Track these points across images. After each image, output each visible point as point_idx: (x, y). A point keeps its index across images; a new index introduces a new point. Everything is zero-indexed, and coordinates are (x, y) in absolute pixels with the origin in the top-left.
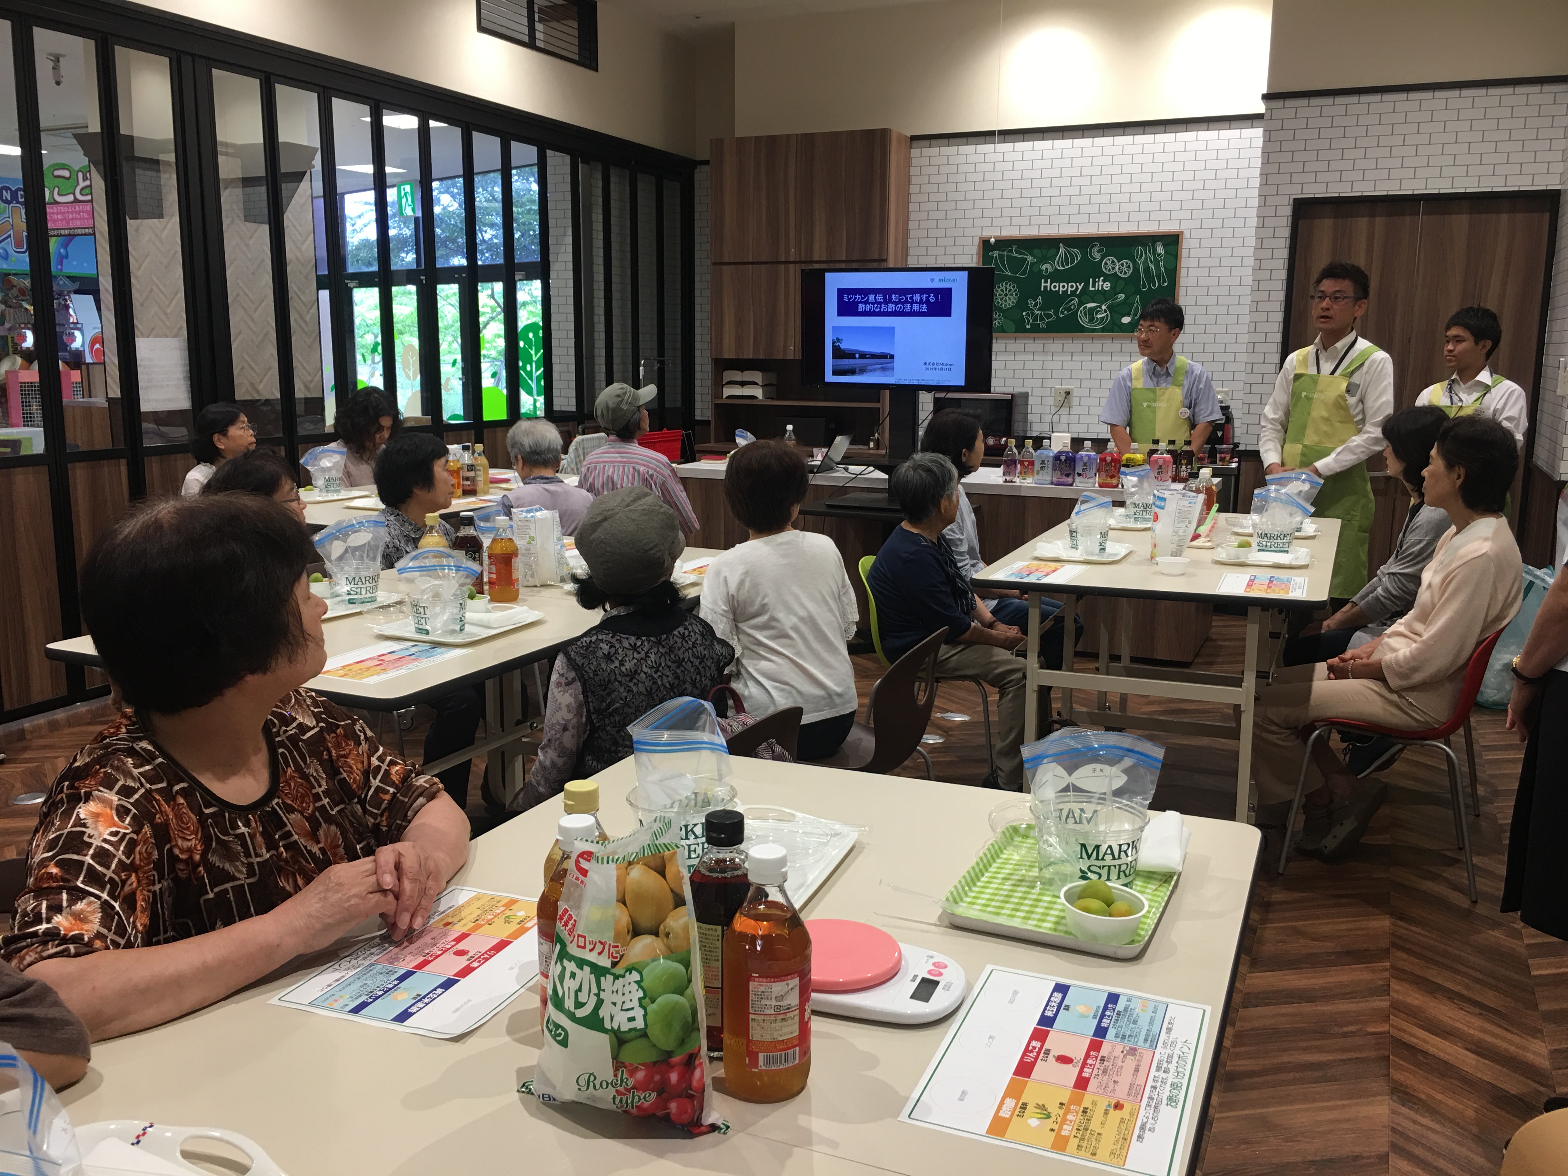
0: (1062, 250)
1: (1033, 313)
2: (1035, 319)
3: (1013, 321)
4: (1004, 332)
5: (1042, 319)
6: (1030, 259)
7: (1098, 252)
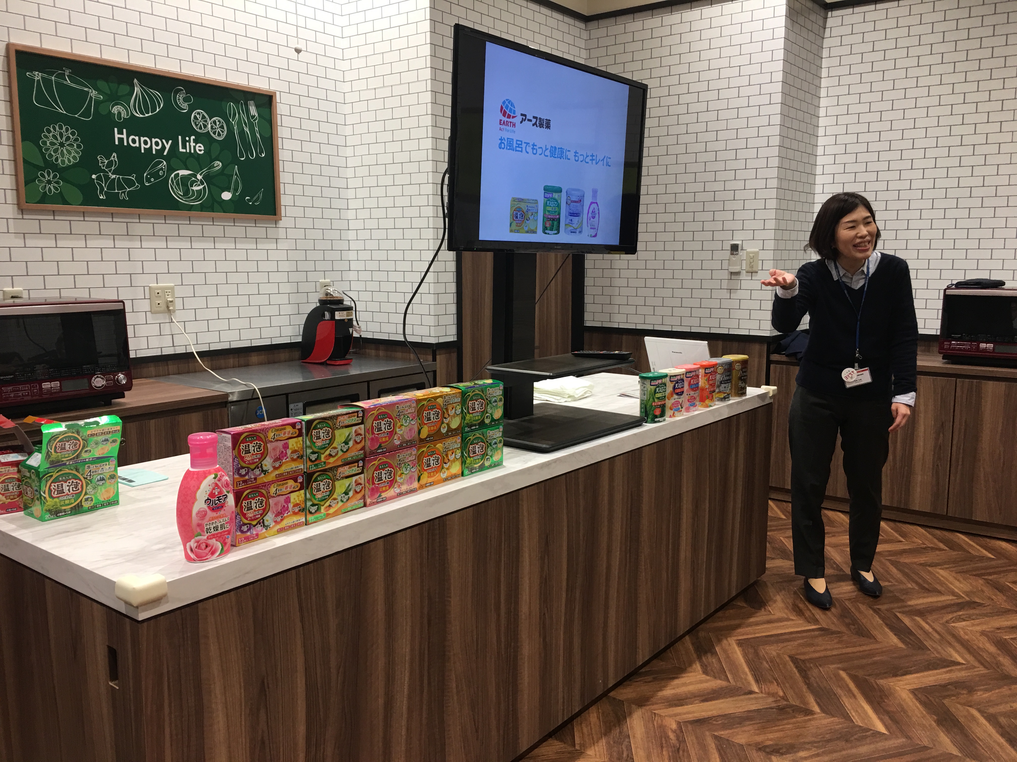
0: (137, 89)
1: (107, 178)
2: (110, 187)
3: (79, 187)
4: (66, 202)
5: (121, 187)
6: (93, 93)
7: (185, 100)
